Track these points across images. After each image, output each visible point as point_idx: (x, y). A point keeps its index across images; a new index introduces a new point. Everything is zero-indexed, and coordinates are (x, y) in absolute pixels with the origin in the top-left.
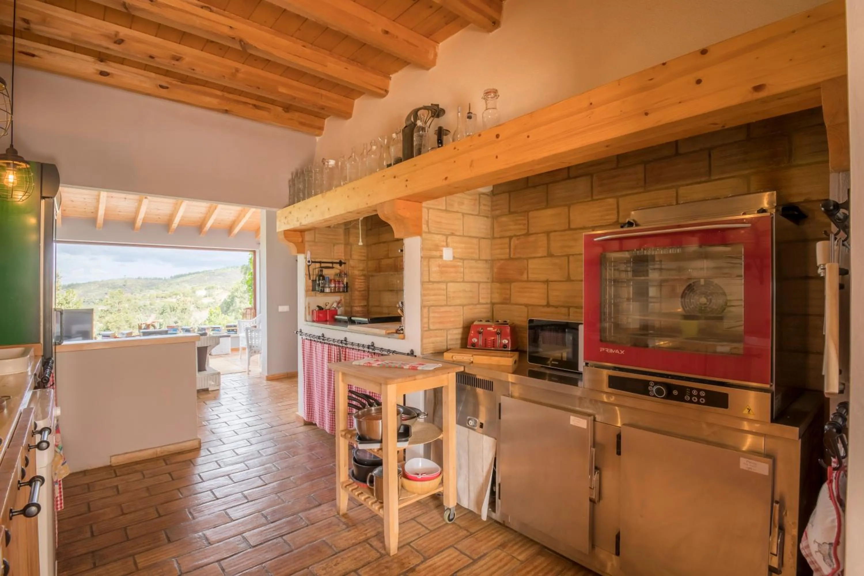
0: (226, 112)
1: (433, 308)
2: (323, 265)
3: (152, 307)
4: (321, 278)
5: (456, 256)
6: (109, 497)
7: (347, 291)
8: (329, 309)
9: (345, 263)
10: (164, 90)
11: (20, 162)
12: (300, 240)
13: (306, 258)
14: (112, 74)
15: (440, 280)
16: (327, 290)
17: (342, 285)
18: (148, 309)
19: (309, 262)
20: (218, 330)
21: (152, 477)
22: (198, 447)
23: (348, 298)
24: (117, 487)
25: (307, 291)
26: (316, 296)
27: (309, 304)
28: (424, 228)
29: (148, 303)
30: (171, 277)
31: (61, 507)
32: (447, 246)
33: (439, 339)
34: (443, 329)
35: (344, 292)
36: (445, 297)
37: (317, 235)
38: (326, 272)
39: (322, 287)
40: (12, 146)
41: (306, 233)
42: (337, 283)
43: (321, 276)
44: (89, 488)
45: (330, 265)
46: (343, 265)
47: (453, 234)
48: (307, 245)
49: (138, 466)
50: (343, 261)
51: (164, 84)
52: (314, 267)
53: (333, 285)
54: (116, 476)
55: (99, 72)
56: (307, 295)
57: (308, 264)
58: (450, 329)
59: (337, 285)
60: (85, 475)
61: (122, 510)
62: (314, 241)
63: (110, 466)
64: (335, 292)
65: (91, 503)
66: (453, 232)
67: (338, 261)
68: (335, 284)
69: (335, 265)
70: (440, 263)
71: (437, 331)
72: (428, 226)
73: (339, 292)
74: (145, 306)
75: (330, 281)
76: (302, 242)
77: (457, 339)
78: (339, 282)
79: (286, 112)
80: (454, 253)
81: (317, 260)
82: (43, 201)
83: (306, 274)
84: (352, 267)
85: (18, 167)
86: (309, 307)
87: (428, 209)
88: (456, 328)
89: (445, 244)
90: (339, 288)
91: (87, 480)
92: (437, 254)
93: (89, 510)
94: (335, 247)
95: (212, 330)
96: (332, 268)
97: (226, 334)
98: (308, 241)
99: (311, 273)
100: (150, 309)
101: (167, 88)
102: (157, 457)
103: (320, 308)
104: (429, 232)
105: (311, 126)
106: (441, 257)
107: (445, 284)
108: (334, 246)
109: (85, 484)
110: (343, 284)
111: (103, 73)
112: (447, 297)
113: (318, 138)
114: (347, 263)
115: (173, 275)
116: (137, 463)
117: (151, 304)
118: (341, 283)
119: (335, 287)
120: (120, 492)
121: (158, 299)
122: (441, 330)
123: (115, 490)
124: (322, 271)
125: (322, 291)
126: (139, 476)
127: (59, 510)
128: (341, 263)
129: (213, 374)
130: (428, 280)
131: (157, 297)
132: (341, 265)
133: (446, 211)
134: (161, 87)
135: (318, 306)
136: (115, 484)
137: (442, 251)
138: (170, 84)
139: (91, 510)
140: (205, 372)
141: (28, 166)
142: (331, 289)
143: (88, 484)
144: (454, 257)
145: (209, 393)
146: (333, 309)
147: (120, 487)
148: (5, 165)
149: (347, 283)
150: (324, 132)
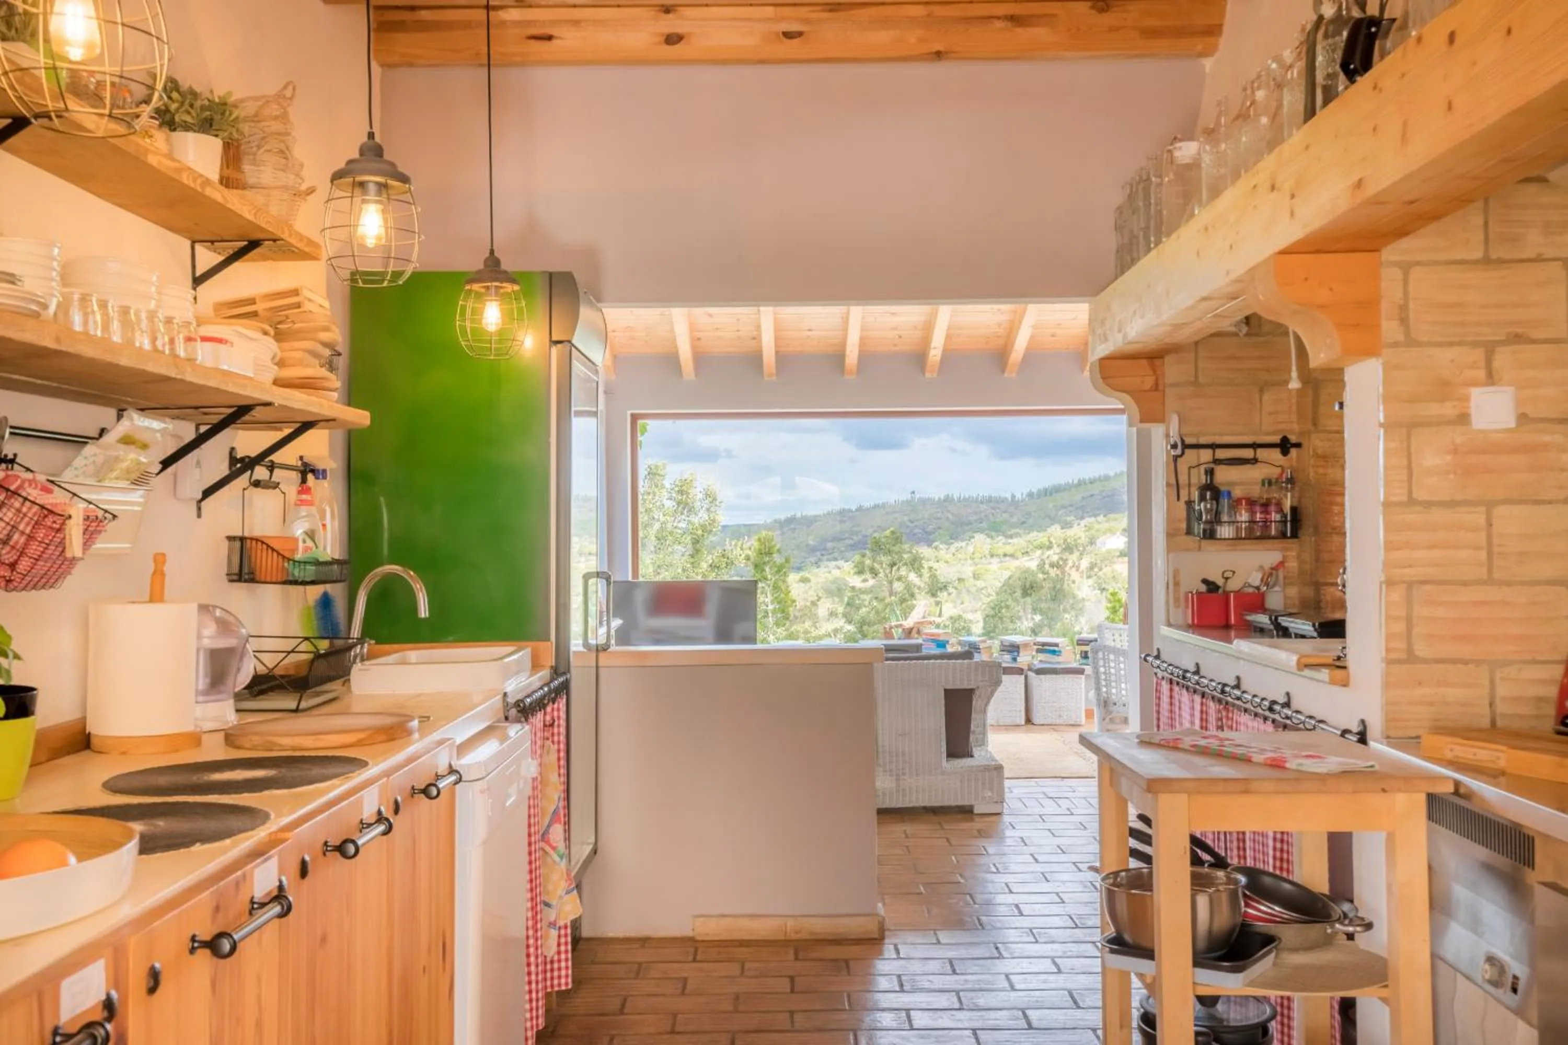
0: (939, 55)
1: (1426, 588)
2: (1221, 454)
3: (980, 584)
4: (1208, 494)
5: (1531, 412)
6: (664, 995)
7: (1295, 535)
8: (1238, 593)
9: (1298, 445)
10: (796, 41)
11: (502, 282)
12: (1149, 382)
13: (1167, 436)
14: (689, 34)
15: (1459, 497)
16: (1225, 531)
17: (1274, 516)
18: (968, 591)
19: (1174, 446)
20: (1054, 652)
21: (755, 977)
22: (876, 936)
23: (1307, 556)
24: (685, 980)
25: (1170, 535)
26: (1200, 549)
27: (1176, 574)
28: (1390, 329)
29: (968, 570)
30: (1030, 495)
31: (567, 984)
32: (1491, 379)
33: (1453, 693)
34: (1479, 663)
35: (1283, 535)
36: (1483, 555)
37: (1201, 364)
38: (1224, 475)
39: (1207, 522)
40: (492, 252)
41: (1168, 359)
42: (1258, 509)
43: (1211, 490)
44: (638, 973)
45: (1248, 453)
46: (1294, 452)
47: (1517, 339)
48: (1171, 395)
49: (744, 950)
50: (1293, 439)
51: (794, 27)
52: (1195, 463)
53: (1244, 516)
54: (694, 960)
55: (663, 39)
56: (1171, 548)
57: (1173, 452)
58: (1508, 663)
59: (1258, 516)
60: (643, 947)
61: (674, 1024)
62: (1196, 383)
63: (692, 940)
64: (1251, 537)
65: (629, 1000)
66: (1520, 330)
67: (1276, 439)
68: (1253, 513)
69: (1262, 453)
70: (1458, 440)
71: (1449, 667)
72: (1404, 321)
73: (1265, 537)
74: (960, 580)
75: (1235, 504)
76: (1156, 387)
77: (1539, 700)
78: (1266, 506)
79: (1101, 11)
80: (1518, 402)
81: (1203, 440)
82: (555, 350)
83: (1168, 485)
84: (1316, 456)
85: (502, 291)
86: (1177, 584)
87: (1406, 268)
88: (1535, 662)
89: (1481, 374)
90: (1266, 523)
91: (641, 956)
92: (1449, 409)
93: (621, 1012)
94: (1266, 397)
95: (1038, 651)
96: (1254, 461)
97: (1075, 665)
98: (1173, 385)
99: (1183, 479)
100: (973, 589)
101: (800, 34)
102: (785, 940)
103: (1212, 587)
104: (1410, 342)
105: (1181, 32)
106: (1463, 419)
107: (1482, 509)
108: (1261, 391)
109: (635, 963)
110: (1280, 510)
111: (672, 39)
112: (1490, 554)
113: (1208, 63)
114: (1305, 444)
115: (1035, 490)
116: (743, 943)
117: (976, 576)
118: (1273, 508)
119: (1252, 522)
120: (687, 991)
121: (995, 560)
122: (1466, 662)
123: (680, 986)
124: (1210, 473)
125: (1210, 535)
126: (735, 969)
127: (563, 988)
128: (1285, 446)
129: (986, 769)
130: (1404, 498)
131: (992, 556)
132: (1285, 452)
133: (1487, 261)
134: (788, 35)
135: (1205, 581)
136: (685, 975)
137: (1466, 399)
138: (806, 21)
139: (626, 1011)
140: (969, 759)
141: (516, 288)
142: (1238, 530)
143: (640, 964)
144: (1523, 418)
145: (972, 820)
146: (1251, 590)
147: (690, 981)
148: (483, 290)
149: (1294, 510)
150: (1223, 41)
